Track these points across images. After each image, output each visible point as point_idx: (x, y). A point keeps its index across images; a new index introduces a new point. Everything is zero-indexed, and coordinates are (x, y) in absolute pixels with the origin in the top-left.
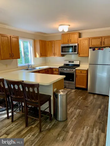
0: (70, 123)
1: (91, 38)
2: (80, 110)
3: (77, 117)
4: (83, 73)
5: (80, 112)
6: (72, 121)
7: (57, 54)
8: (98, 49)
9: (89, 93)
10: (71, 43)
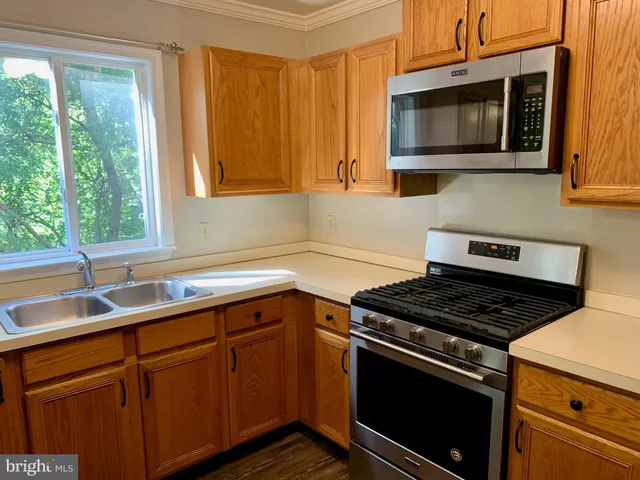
7: (363, 168)
10: (484, 50)
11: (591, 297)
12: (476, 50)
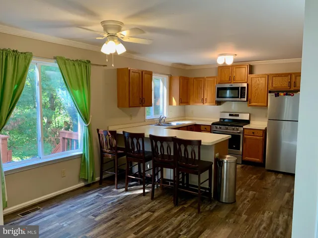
0: (241, 206)
1: (271, 74)
2: (255, 192)
3: (252, 200)
4: (257, 135)
5: (255, 194)
6: (245, 204)
7: (208, 100)
8: (284, 95)
9: (269, 171)
10: (235, 82)
11: (251, 122)
12: (233, 81)
